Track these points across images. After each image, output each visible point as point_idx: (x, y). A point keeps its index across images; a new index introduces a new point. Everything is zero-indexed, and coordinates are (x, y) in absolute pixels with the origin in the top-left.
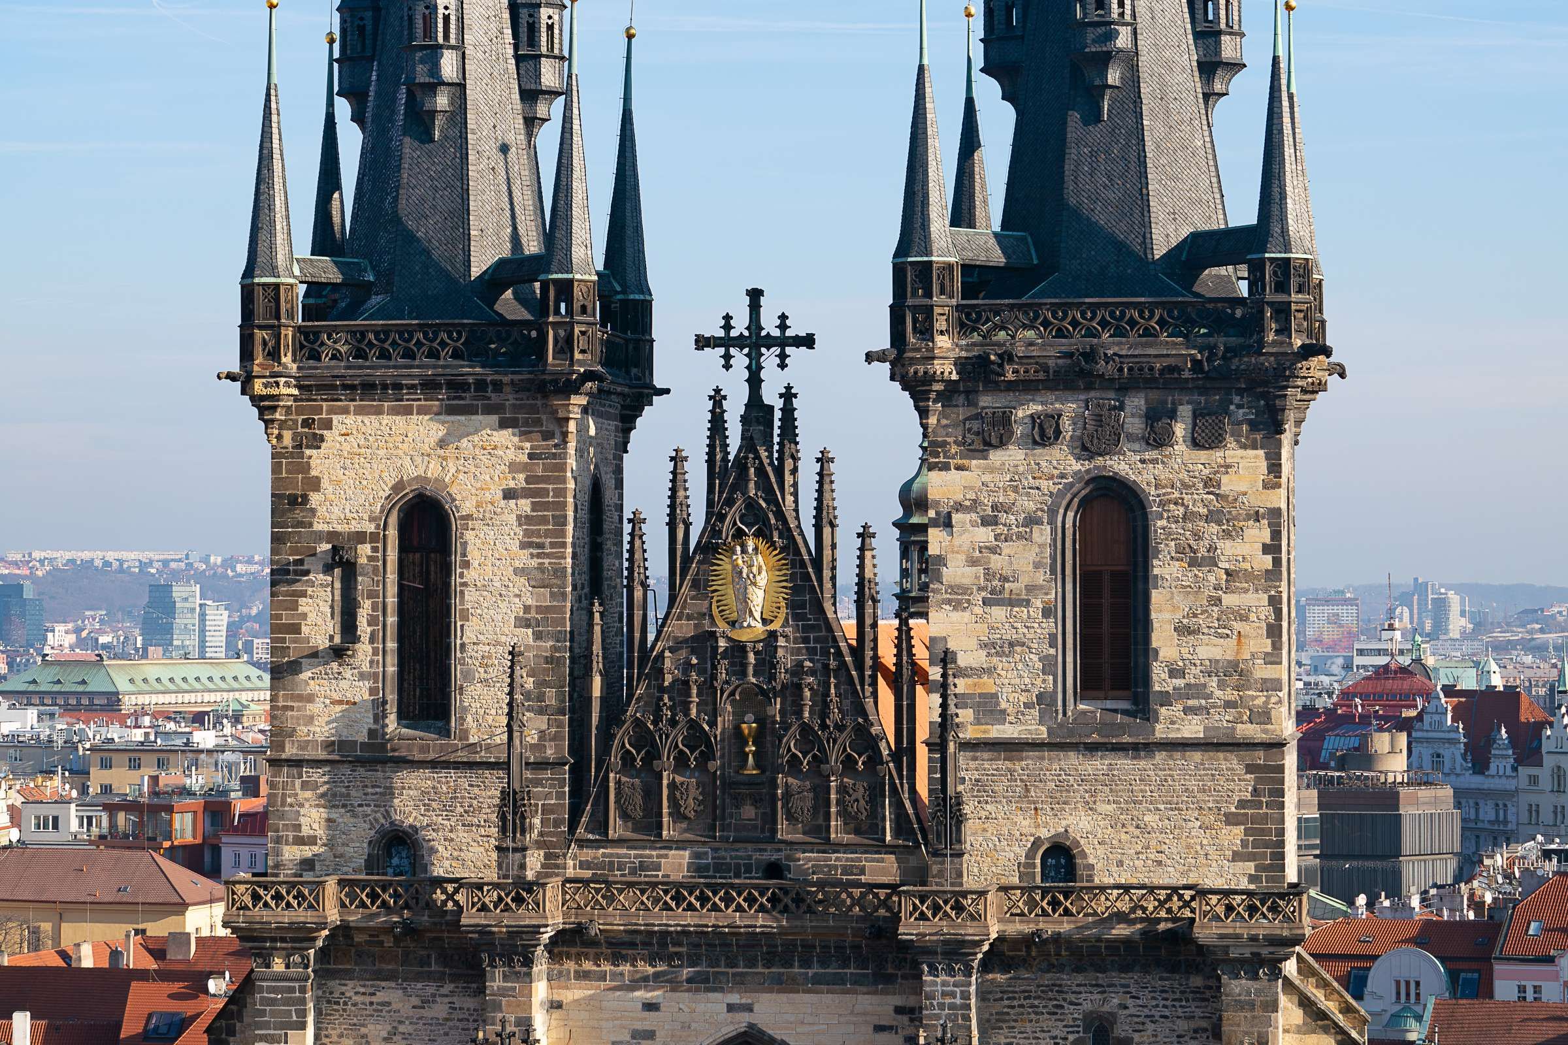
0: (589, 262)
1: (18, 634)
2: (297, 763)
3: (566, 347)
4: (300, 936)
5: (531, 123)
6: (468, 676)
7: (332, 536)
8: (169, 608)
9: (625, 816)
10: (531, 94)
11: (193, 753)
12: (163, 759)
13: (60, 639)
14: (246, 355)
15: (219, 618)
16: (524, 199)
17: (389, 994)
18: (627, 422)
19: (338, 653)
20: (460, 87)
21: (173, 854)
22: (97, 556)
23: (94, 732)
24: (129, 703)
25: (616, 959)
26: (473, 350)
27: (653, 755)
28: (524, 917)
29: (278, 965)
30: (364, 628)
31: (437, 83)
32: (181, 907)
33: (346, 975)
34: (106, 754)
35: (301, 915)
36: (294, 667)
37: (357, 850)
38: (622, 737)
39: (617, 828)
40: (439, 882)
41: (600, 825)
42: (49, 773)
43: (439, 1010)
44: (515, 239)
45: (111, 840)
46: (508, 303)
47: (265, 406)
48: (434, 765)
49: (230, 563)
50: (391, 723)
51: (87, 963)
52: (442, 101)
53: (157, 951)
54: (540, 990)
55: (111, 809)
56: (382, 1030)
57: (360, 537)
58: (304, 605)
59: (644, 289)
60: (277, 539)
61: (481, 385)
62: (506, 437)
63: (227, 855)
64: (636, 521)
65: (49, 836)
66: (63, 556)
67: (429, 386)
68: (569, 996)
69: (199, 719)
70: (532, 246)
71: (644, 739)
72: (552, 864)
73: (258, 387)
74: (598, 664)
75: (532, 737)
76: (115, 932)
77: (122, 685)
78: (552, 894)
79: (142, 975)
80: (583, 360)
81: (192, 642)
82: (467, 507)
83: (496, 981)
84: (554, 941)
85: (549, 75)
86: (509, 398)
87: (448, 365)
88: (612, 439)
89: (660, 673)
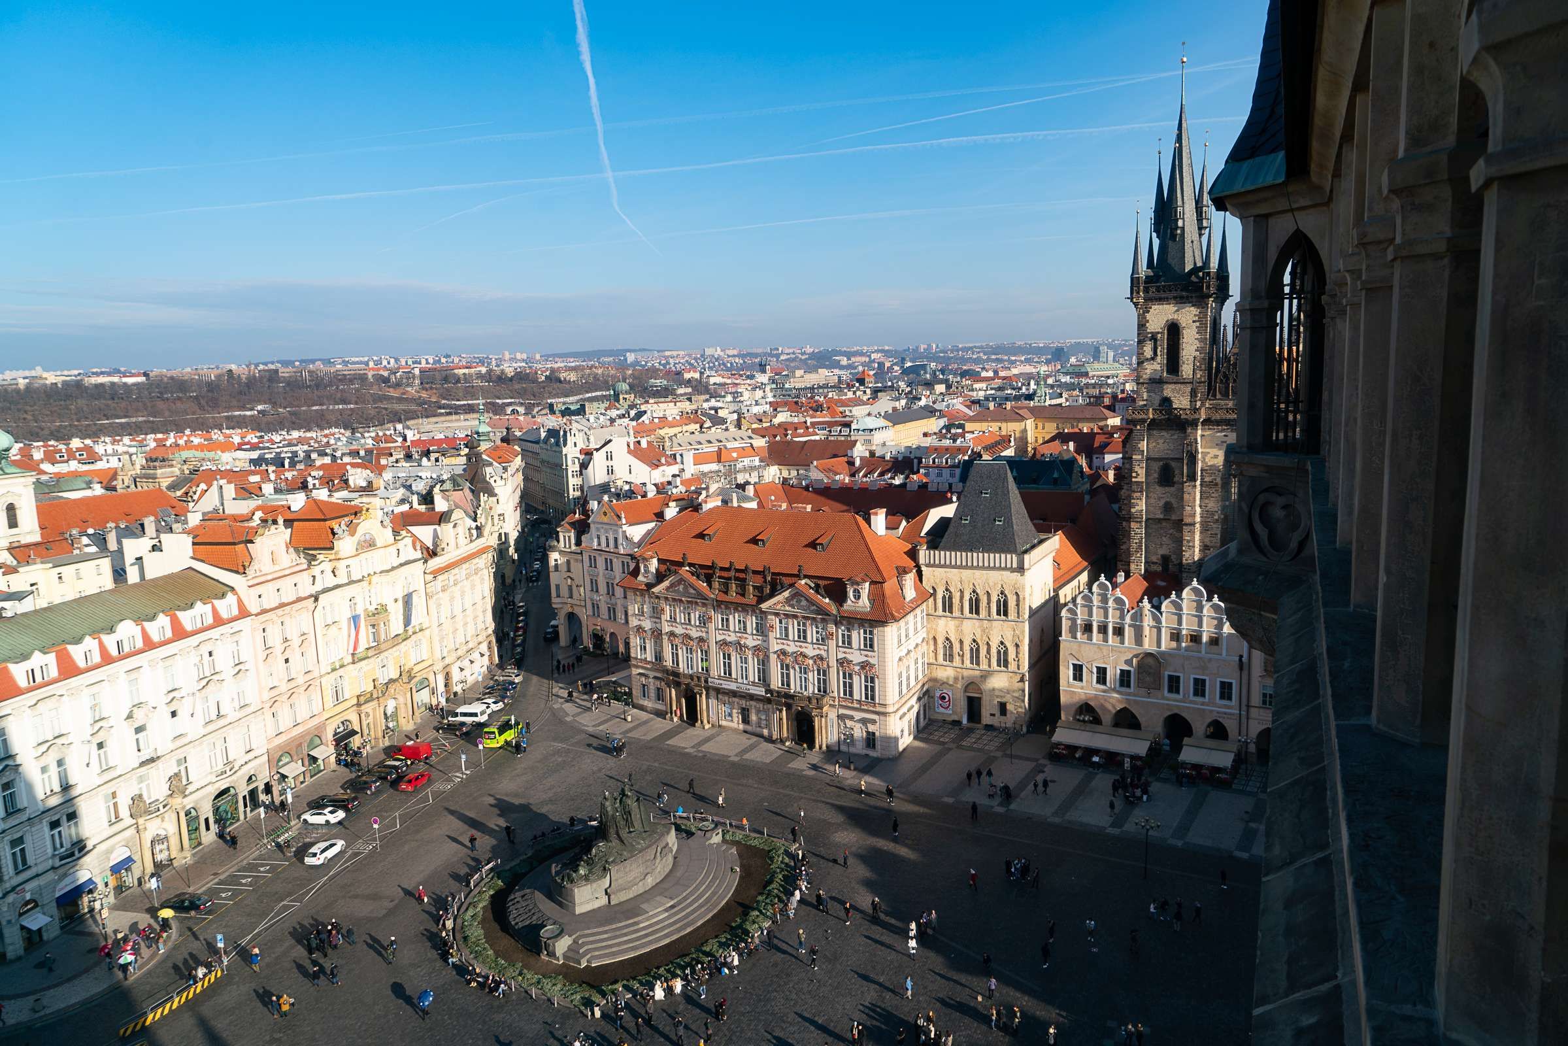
0: (1214, 268)
1: (1063, 359)
2: (1143, 383)
3: (1208, 287)
4: (1143, 421)
5: (1200, 235)
6: (1183, 363)
7: (1151, 333)
8: (1099, 352)
9: (1220, 393)
10: (1201, 228)
11: (1109, 385)
12: (1101, 386)
13: (1073, 360)
14: (1132, 293)
15: (1111, 354)
16: (1197, 253)
17: (1164, 433)
18: (1223, 304)
19: (1153, 359)
20: (1183, 228)
21: (1104, 407)
22: (1081, 341)
23: (1084, 381)
24: (1091, 374)
25: (1218, 425)
26: (1185, 289)
27: (1228, 379)
28: (1196, 416)
29: (1138, 427)
30: (1159, 353)
31: (1177, 227)
32: (1106, 419)
33: (1153, 429)
34: (1087, 385)
35: (1144, 416)
36: (1143, 362)
37: (1157, 402)
38: (1220, 376)
39: (1218, 396)
40: (1176, 409)
41: (1214, 395)
42: (1074, 390)
43: (1176, 437)
44: (1195, 263)
45: (1090, 404)
46: (1193, 278)
47: (1136, 304)
48: (1175, 383)
49: (1113, 341)
50: (1165, 374)
51: (1085, 431)
52: (1179, 232)
53: (1101, 428)
54: (1199, 432)
55: (1090, 397)
56: (1162, 441)
57: (1158, 333)
58: (1145, 348)
59: (1227, 272)
60: (1139, 334)
61: (1187, 297)
62: (1192, 308)
63: (1117, 407)
64: (1225, 326)
65: (1075, 404)
66: (1073, 341)
67: (1175, 298)
68: (1206, 434)
69: (1108, 377)
70: (1199, 264)
71: (1225, 376)
72: (1203, 404)
73: (1134, 300)
74: (1215, 359)
75: (1199, 376)
76: (1091, 425)
77: (1089, 370)
78: (1203, 410)
79: (1099, 433)
80: (1212, 290)
81: (1105, 360)
82: (1184, 325)
83: (1189, 430)
84: (1202, 422)
85: (1205, 224)
86: (1194, 300)
87: (1179, 293)
88: (1219, 308)
89: (1230, 361)
